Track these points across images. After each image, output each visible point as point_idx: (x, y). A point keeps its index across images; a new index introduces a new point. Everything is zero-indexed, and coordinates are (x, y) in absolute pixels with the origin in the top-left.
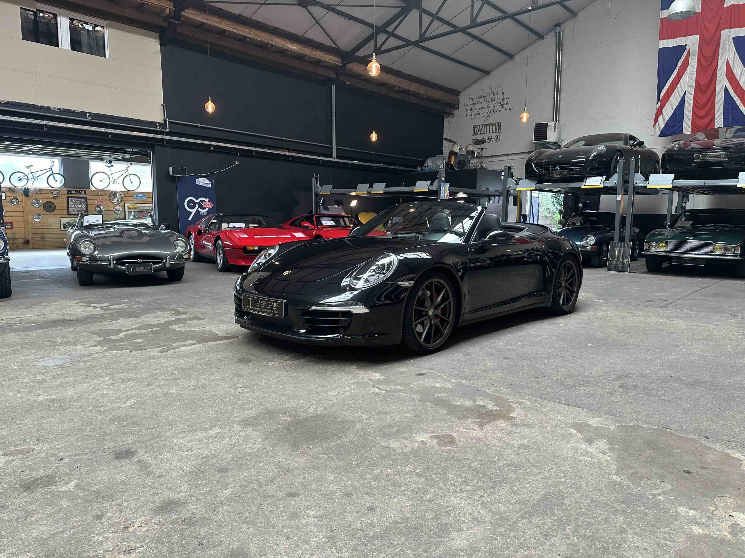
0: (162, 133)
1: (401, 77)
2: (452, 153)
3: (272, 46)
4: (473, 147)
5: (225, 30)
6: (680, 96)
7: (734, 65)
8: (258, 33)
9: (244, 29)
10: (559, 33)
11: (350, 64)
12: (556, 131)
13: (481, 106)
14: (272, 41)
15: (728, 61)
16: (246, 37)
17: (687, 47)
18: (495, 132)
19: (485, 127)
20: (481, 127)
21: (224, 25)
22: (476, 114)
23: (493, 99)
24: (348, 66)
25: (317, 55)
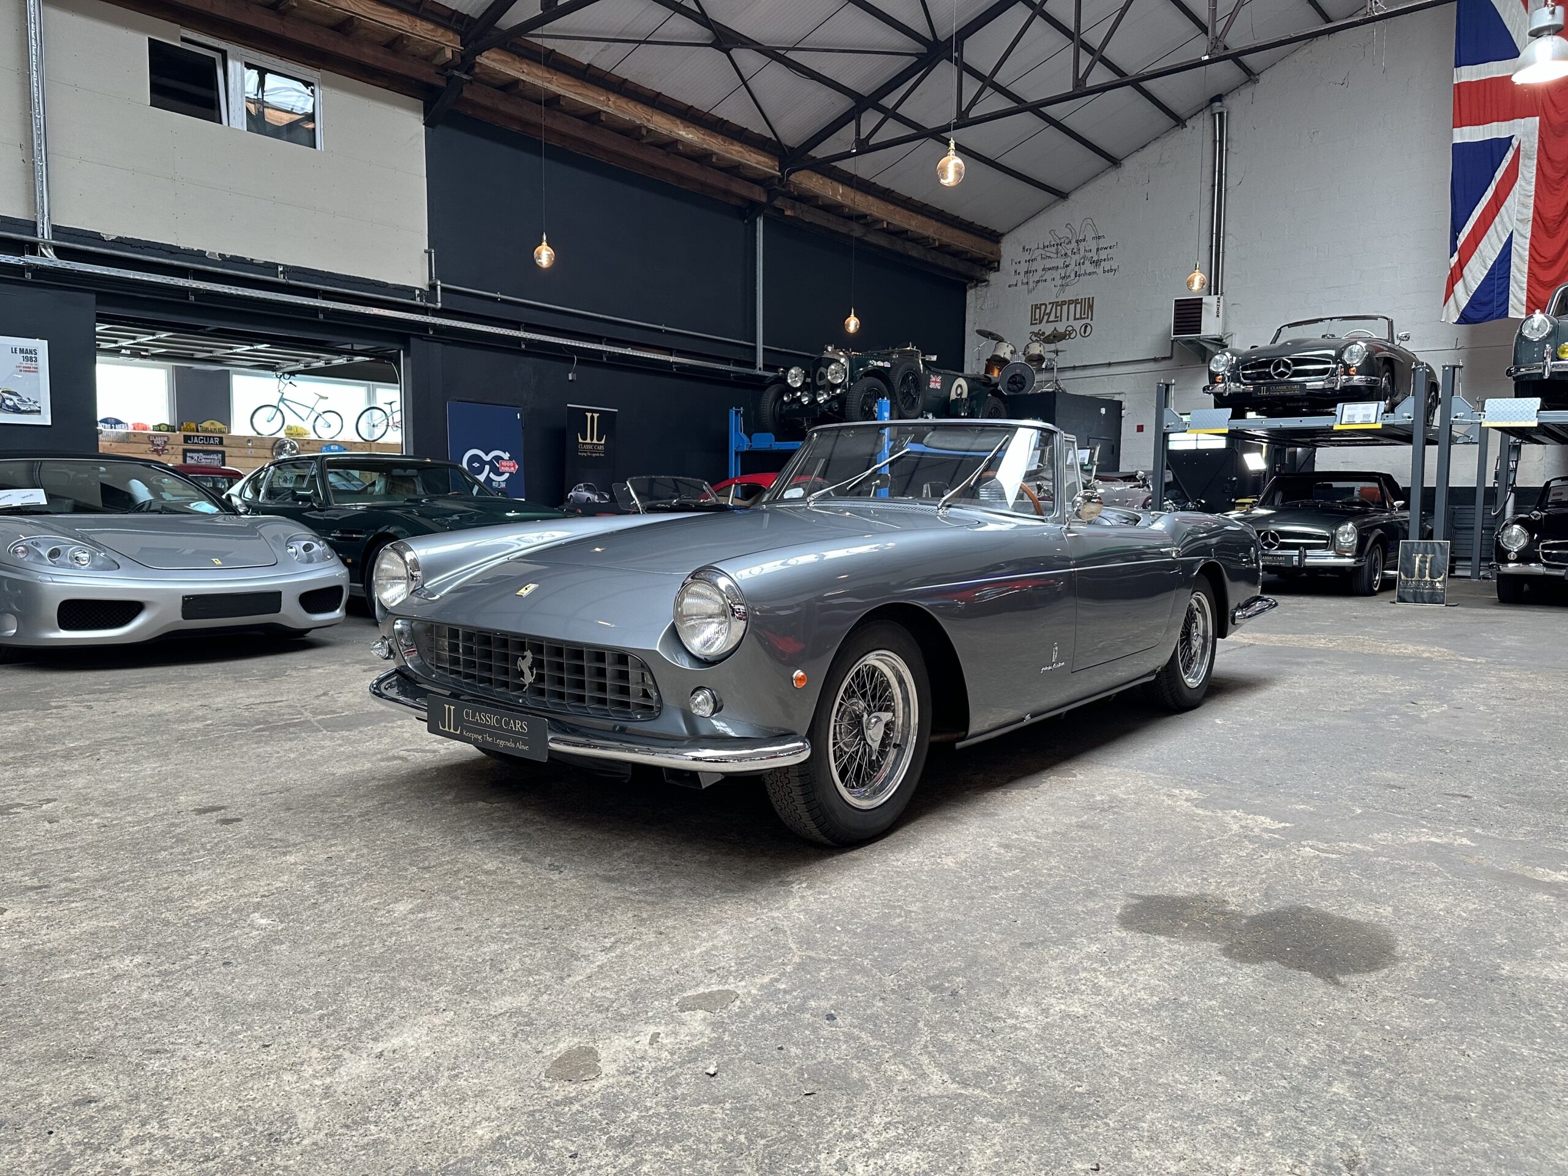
0: (425, 311)
1: (893, 203)
2: (996, 361)
3: (649, 131)
4: (1041, 349)
5: (558, 97)
6: (1501, 241)
8: (622, 103)
9: (596, 96)
10: (1221, 114)
11: (797, 173)
12: (1221, 315)
13: (1049, 264)
14: (649, 121)
16: (600, 111)
17: (1513, 141)
18: (1081, 318)
19: (1059, 308)
20: (1049, 307)
21: (558, 86)
22: (1038, 282)
23: (1075, 250)
24: (792, 177)
25: (734, 153)
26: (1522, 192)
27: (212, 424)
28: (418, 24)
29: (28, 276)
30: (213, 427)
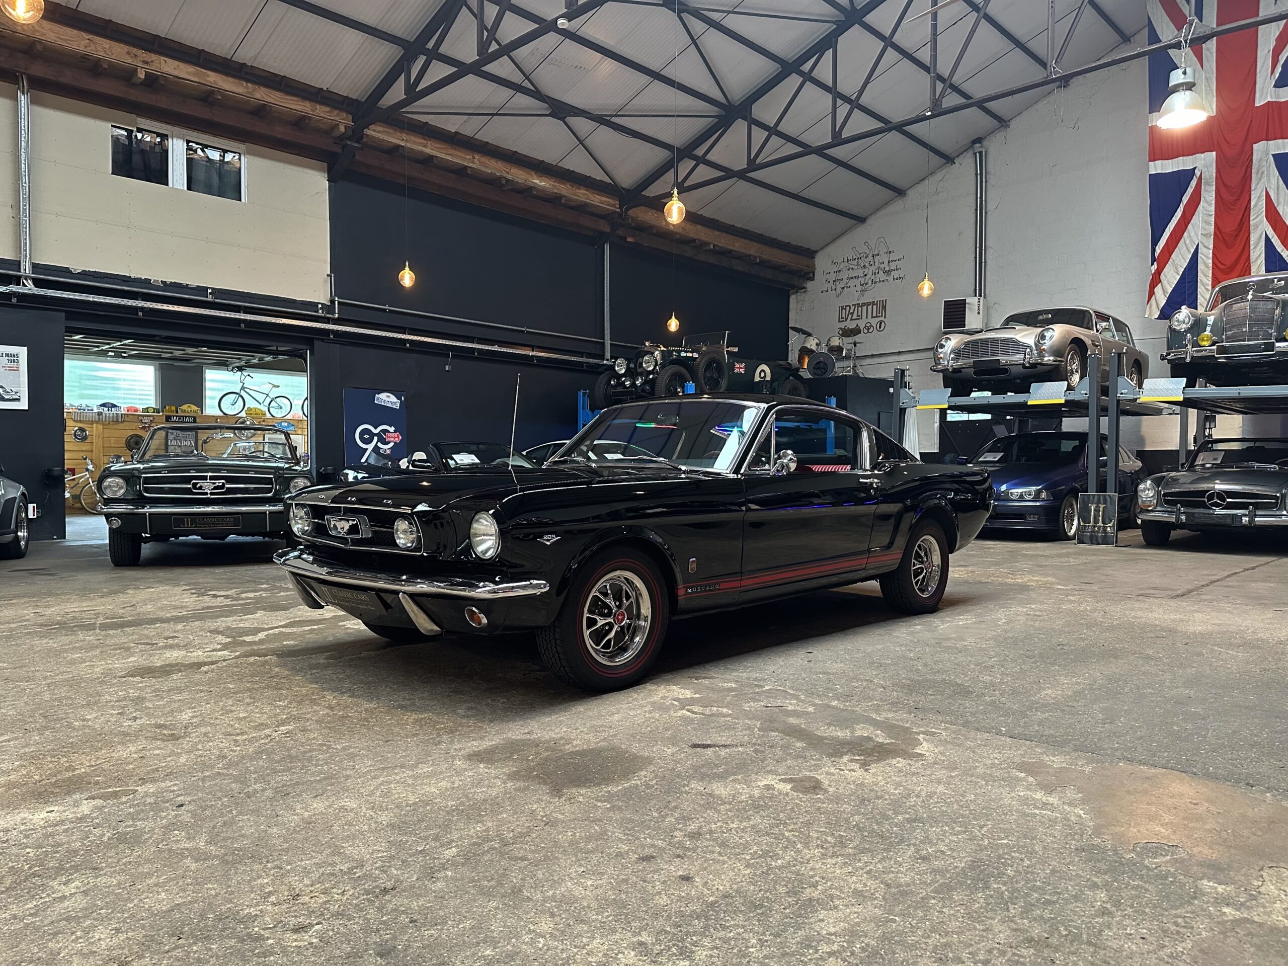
0: (327, 321)
1: (718, 230)
2: (805, 351)
3: (508, 181)
4: (840, 341)
5: (432, 157)
6: (1189, 252)
7: (1278, 199)
8: (485, 160)
9: (464, 155)
10: (981, 153)
11: (634, 209)
12: (981, 312)
13: (852, 274)
14: (508, 173)
15: (1267, 193)
16: (467, 167)
17: (1196, 171)
18: (877, 317)
19: (860, 308)
20: (852, 308)
21: (432, 149)
22: (844, 288)
23: (871, 263)
24: (630, 212)
25: (580, 195)
26: (1205, 212)
27: (189, 407)
28: (318, 108)
29: (14, 300)
30: (189, 409)
